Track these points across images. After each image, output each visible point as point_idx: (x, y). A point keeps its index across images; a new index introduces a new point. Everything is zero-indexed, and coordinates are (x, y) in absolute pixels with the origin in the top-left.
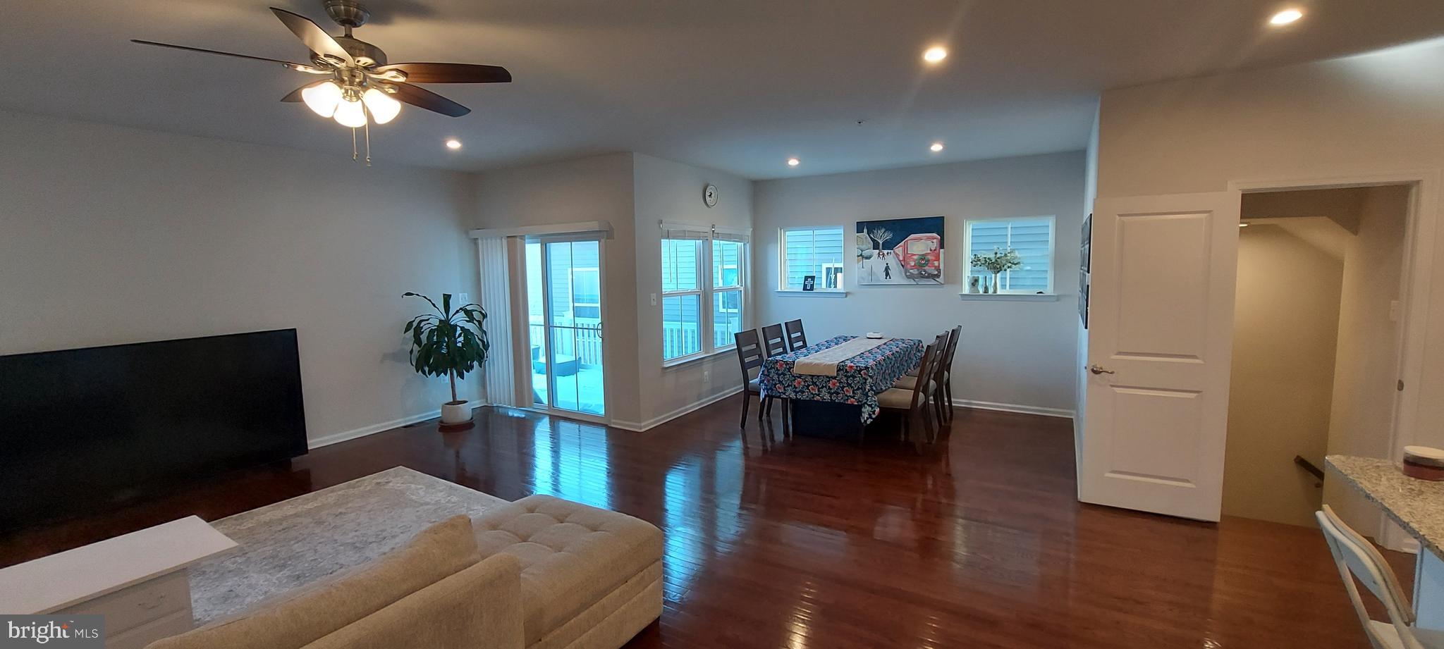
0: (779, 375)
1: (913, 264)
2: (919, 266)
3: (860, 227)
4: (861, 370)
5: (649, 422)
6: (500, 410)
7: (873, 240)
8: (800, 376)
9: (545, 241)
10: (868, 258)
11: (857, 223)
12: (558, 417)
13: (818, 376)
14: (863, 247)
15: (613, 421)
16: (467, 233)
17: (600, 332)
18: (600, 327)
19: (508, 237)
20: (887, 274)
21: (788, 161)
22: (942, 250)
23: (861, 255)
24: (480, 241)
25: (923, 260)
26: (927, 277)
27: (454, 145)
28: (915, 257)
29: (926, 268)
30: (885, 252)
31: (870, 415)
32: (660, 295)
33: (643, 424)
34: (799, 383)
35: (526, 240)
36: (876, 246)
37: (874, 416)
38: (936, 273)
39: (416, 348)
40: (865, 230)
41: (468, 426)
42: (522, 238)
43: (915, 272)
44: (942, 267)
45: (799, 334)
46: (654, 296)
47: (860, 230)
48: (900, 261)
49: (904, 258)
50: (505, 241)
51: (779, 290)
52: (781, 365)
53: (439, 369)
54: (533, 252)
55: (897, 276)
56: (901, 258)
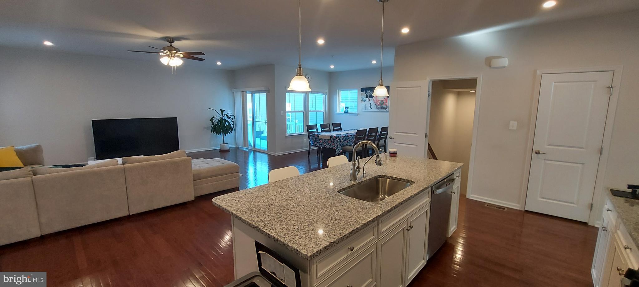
0: (315, 139)
1: (379, 104)
2: (381, 104)
3: (363, 89)
4: (337, 137)
5: (279, 153)
6: (241, 148)
7: (367, 95)
8: (321, 139)
9: (253, 93)
10: (365, 101)
11: (362, 88)
12: (256, 151)
13: (326, 139)
14: (363, 97)
15: (269, 152)
16: (231, 90)
17: (266, 123)
18: (266, 121)
19: (242, 92)
20: (371, 107)
21: (330, 66)
22: (388, 99)
23: (362, 100)
24: (235, 93)
25: (382, 102)
26: (383, 109)
27: (219, 63)
28: (379, 101)
29: (383, 105)
30: (370, 99)
31: (338, 152)
32: (285, 112)
33: (277, 153)
34: (321, 141)
35: (247, 93)
36: (367, 97)
37: (339, 153)
38: (386, 107)
39: (213, 126)
40: (364, 91)
41: (228, 151)
42: (246, 92)
43: (379, 107)
44: (388, 105)
45: (340, 128)
46: (282, 112)
47: (362, 91)
48: (375, 103)
49: (376, 101)
50: (241, 93)
51: (337, 112)
52: (316, 136)
53: (218, 133)
54: (249, 96)
55: (374, 108)
56: (375, 102)
